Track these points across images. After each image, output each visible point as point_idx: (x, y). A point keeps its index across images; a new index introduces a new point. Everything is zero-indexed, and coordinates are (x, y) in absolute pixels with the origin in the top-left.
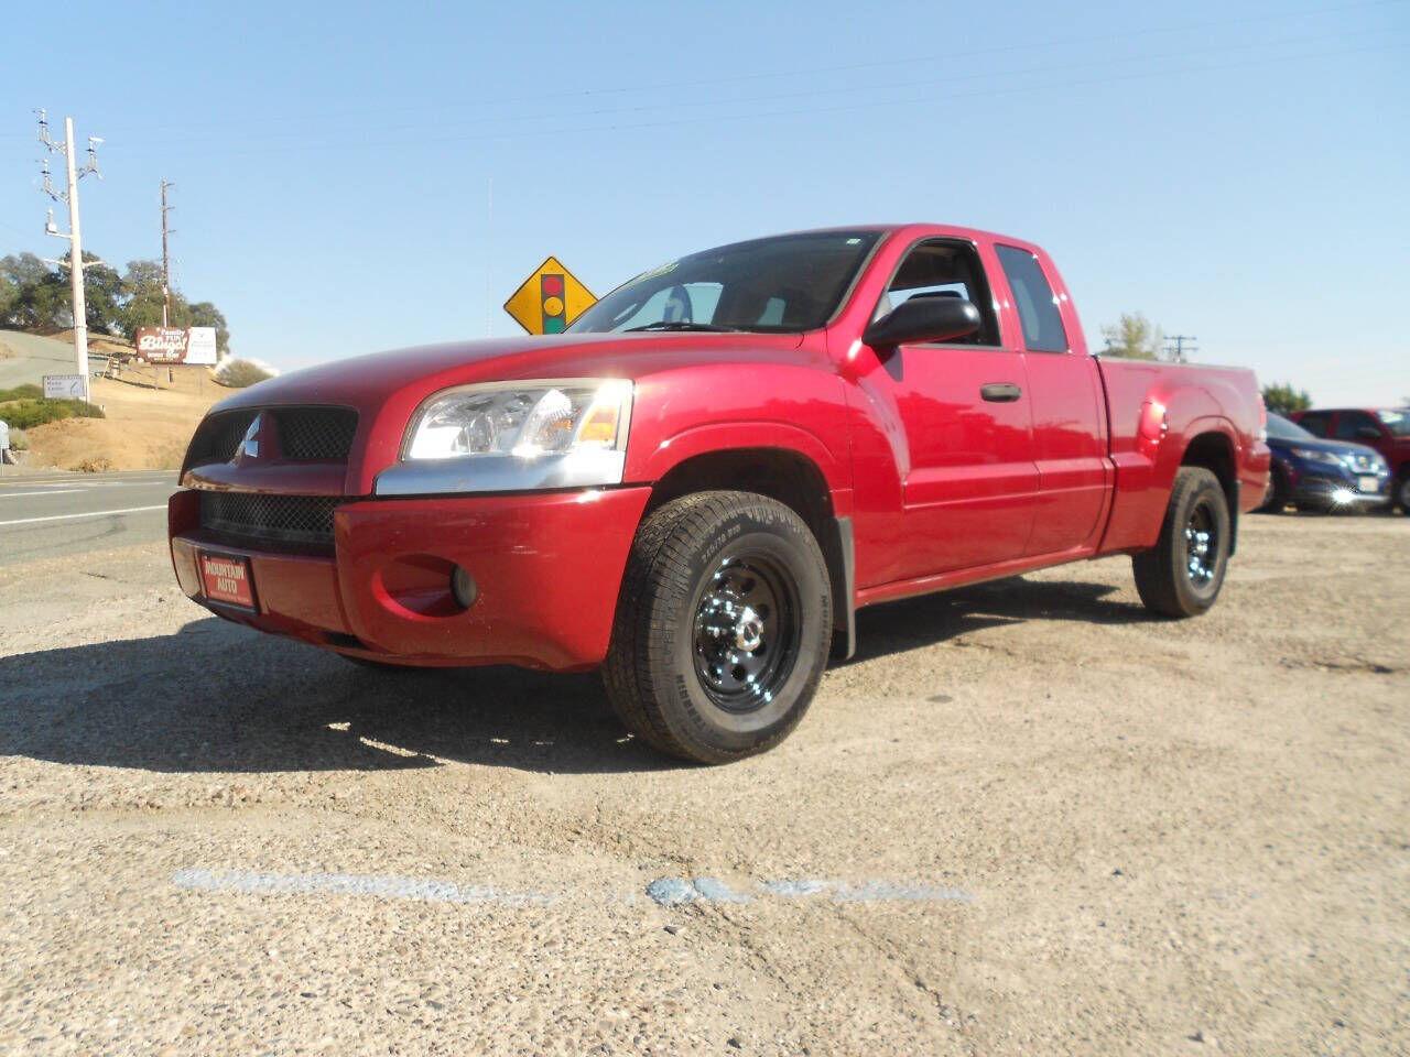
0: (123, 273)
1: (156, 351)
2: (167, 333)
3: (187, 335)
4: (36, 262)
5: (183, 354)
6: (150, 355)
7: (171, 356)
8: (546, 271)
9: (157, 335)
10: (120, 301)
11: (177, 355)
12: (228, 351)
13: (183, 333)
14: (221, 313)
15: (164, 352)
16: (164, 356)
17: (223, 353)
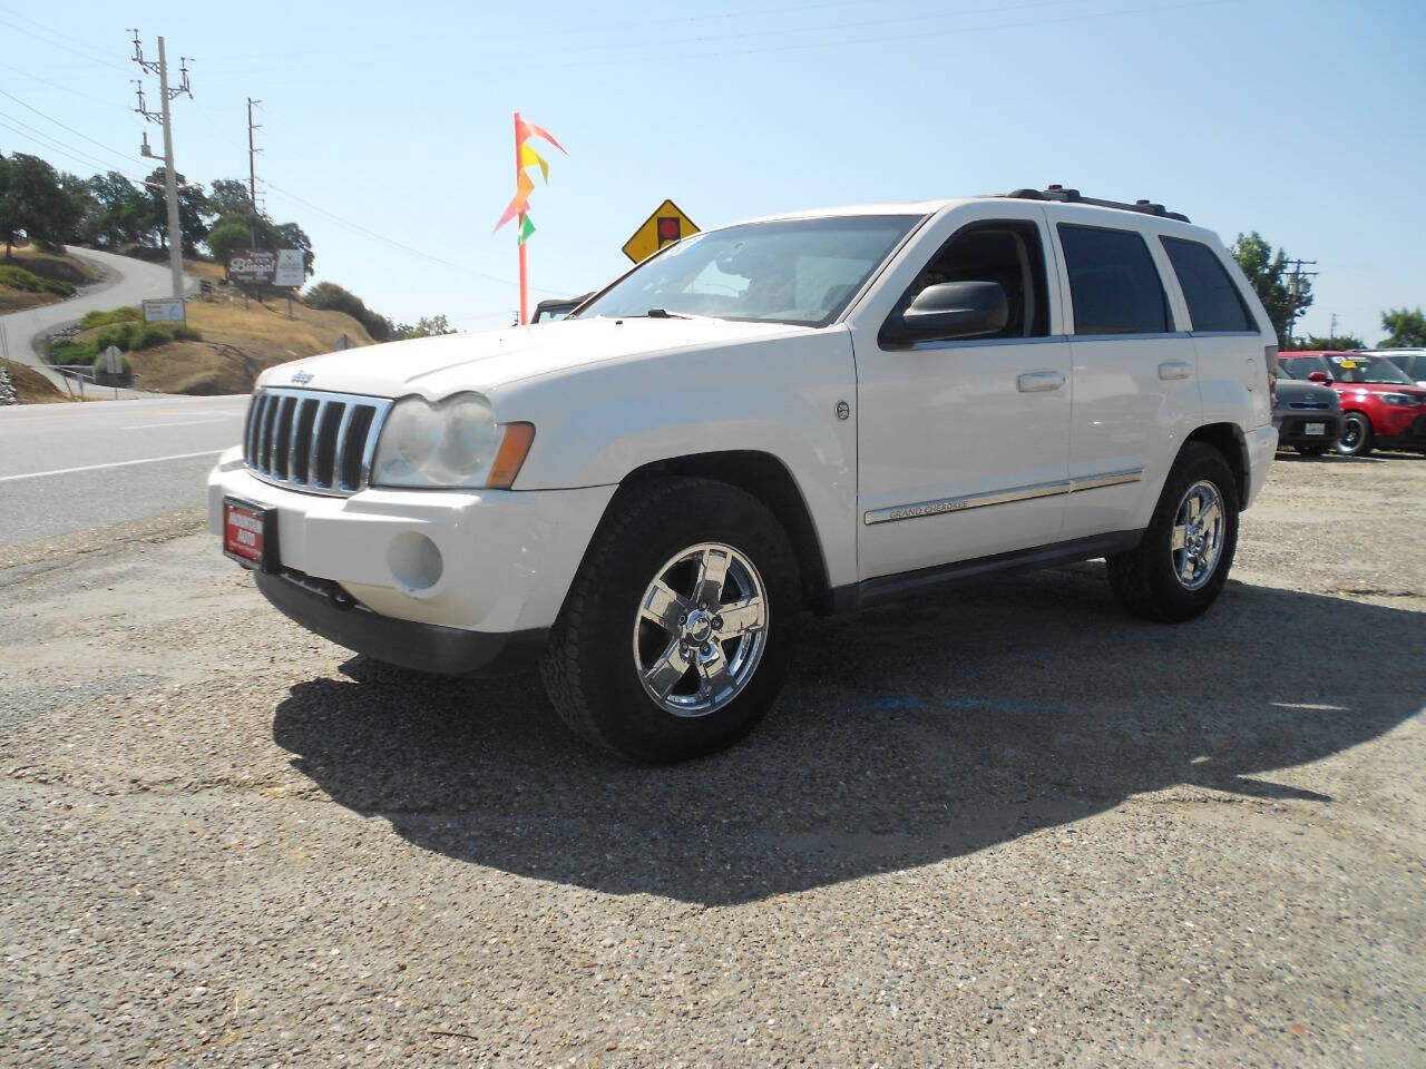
0: (208, 192)
1: (247, 274)
2: (256, 255)
3: (276, 258)
4: (124, 181)
5: (272, 276)
6: (240, 278)
7: (260, 277)
8: (664, 214)
9: (248, 257)
10: (206, 221)
11: (266, 278)
12: (312, 272)
13: (271, 255)
14: (306, 233)
15: (253, 274)
16: (254, 279)
17: (308, 274)
